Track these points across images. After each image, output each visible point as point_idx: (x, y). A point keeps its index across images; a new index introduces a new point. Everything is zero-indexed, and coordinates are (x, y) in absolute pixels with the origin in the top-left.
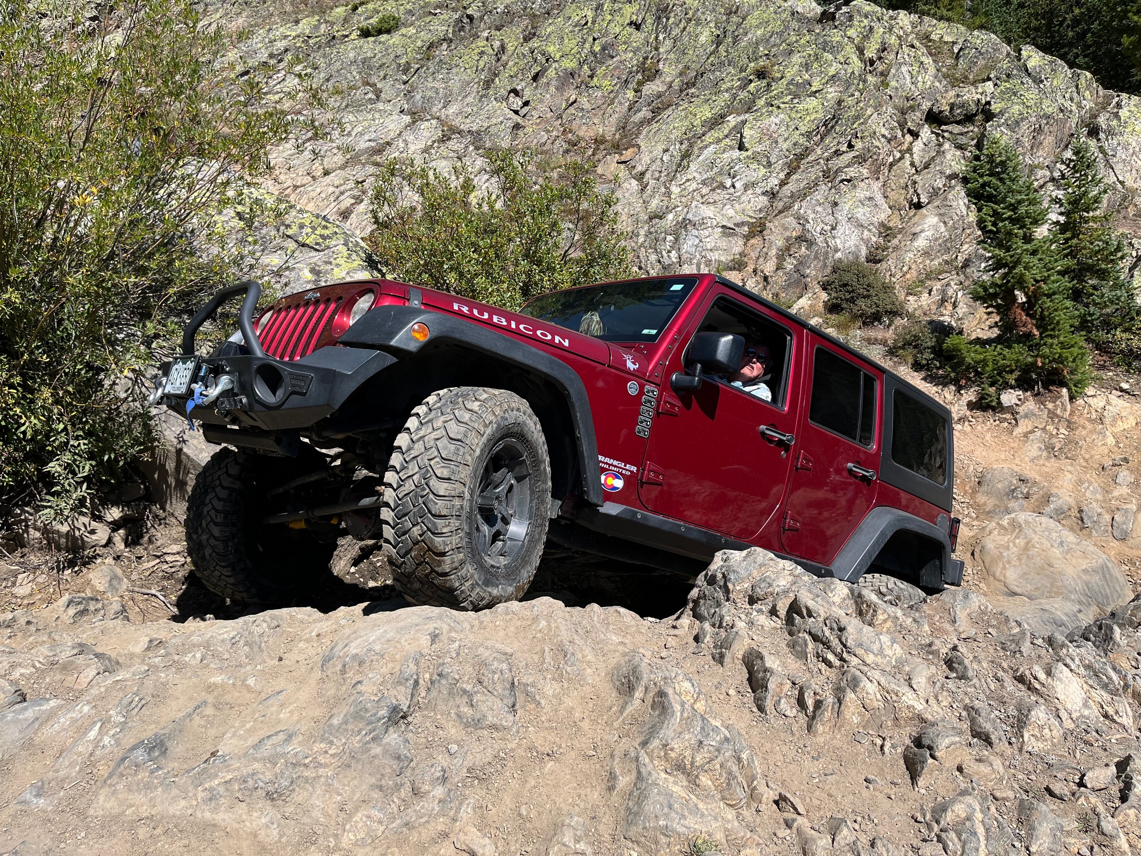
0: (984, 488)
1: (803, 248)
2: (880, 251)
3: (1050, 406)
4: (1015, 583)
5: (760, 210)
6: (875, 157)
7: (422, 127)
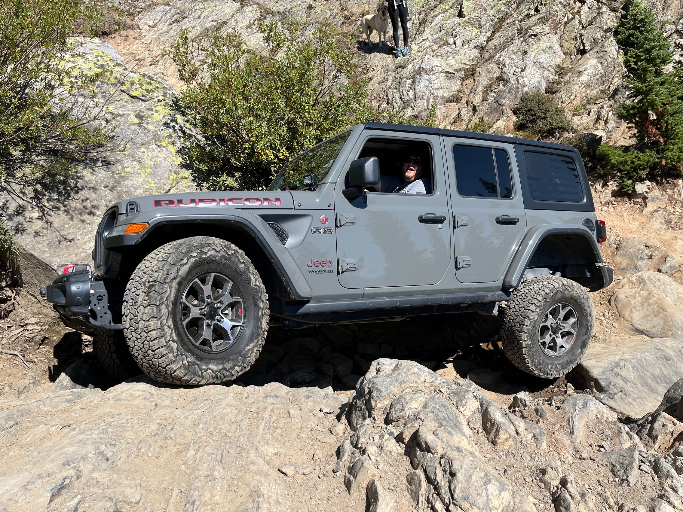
0: (621, 252)
1: (501, 85)
2: (555, 85)
3: (670, 192)
4: (638, 322)
5: (473, 60)
6: (554, 18)
7: (247, 10)
